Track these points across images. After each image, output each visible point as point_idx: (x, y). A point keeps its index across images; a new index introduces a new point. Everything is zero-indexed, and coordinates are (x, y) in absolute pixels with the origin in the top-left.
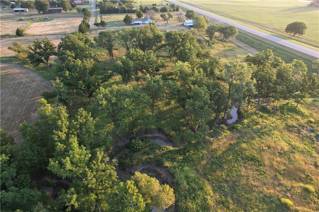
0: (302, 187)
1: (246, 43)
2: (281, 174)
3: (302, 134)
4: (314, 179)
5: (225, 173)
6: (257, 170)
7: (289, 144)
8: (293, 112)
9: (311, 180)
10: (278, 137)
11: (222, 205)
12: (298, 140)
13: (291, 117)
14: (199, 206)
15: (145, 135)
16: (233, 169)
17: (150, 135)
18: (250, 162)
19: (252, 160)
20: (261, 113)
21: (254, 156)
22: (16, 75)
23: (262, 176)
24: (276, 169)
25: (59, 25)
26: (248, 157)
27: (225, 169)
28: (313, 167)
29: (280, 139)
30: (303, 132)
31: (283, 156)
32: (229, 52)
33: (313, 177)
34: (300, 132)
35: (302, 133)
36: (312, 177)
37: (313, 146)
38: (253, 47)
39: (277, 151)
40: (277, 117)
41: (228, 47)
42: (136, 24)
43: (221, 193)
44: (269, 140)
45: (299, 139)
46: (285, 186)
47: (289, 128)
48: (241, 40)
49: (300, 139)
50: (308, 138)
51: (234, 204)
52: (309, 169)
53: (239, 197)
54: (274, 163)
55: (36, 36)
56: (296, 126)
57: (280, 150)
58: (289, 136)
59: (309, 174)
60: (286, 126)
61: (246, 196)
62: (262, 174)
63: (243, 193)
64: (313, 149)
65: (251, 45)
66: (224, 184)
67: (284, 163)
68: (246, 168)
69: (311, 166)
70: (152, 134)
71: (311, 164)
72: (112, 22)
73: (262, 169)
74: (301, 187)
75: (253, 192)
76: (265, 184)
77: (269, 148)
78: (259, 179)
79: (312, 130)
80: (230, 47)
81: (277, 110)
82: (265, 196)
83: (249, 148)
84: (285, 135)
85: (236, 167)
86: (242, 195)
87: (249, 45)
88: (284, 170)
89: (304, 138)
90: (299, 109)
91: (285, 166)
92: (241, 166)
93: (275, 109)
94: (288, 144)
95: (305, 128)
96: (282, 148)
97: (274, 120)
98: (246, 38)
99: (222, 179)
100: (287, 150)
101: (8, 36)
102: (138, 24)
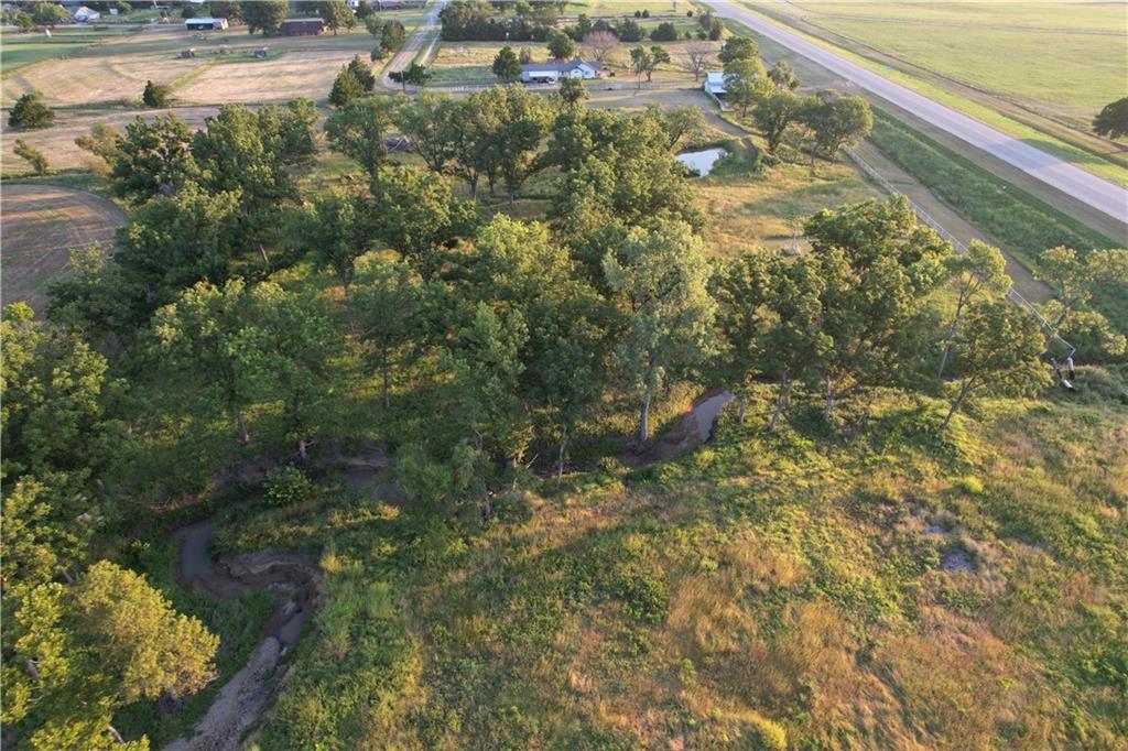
0: (749, 727)
1: (907, 170)
2: (700, 666)
3: (895, 533)
4: (817, 704)
5: (500, 628)
6: (622, 637)
7: (815, 562)
8: (921, 446)
9: (806, 707)
10: (791, 530)
11: (415, 732)
12: (865, 554)
13: (896, 464)
14: (339, 716)
15: (341, 459)
16: (539, 618)
17: (358, 462)
18: (616, 606)
19: (629, 596)
20: (791, 433)
21: (645, 586)
22: (75, 228)
23: (624, 662)
24: (696, 644)
25: (291, 73)
26: (623, 585)
27: (509, 612)
28: (845, 662)
29: (795, 538)
30: (906, 524)
31: (760, 602)
32: (815, 196)
33: (819, 697)
34: (895, 525)
35: (900, 528)
36: (816, 695)
37: (906, 584)
38: (929, 186)
39: (747, 581)
40: (844, 457)
41: (823, 179)
42: (535, 79)
43: (442, 691)
44: (745, 539)
45: (869, 550)
46: (687, 710)
47: (859, 505)
48: (893, 157)
49: (875, 550)
50: (908, 552)
51: (460, 736)
52: (826, 667)
53: (496, 715)
54: (705, 623)
55: (202, 106)
56: (895, 498)
57: (763, 580)
58: (838, 533)
59: (811, 685)
60: (856, 494)
61: (519, 718)
62: (628, 655)
63: (514, 708)
64: (900, 596)
65: (923, 178)
66: (473, 664)
67: (742, 631)
68: (588, 621)
69: (844, 657)
70: (367, 459)
71: (848, 650)
72: (462, 69)
73: (641, 638)
74: (744, 724)
75: (556, 711)
76: (615, 691)
77: (723, 564)
78: (604, 670)
79: (946, 523)
80: (832, 180)
81: (863, 429)
82: (588, 732)
83: (648, 554)
84: (823, 529)
85: (553, 613)
86: (510, 713)
87: (915, 175)
88: (726, 653)
89: (894, 550)
90: (948, 437)
91: (740, 639)
92: (573, 611)
93: (857, 425)
94: (809, 563)
95: (924, 512)
96: (773, 572)
97: (826, 463)
98: (914, 148)
99: (477, 645)
100: (788, 585)
101: (124, 104)
102: (544, 80)
